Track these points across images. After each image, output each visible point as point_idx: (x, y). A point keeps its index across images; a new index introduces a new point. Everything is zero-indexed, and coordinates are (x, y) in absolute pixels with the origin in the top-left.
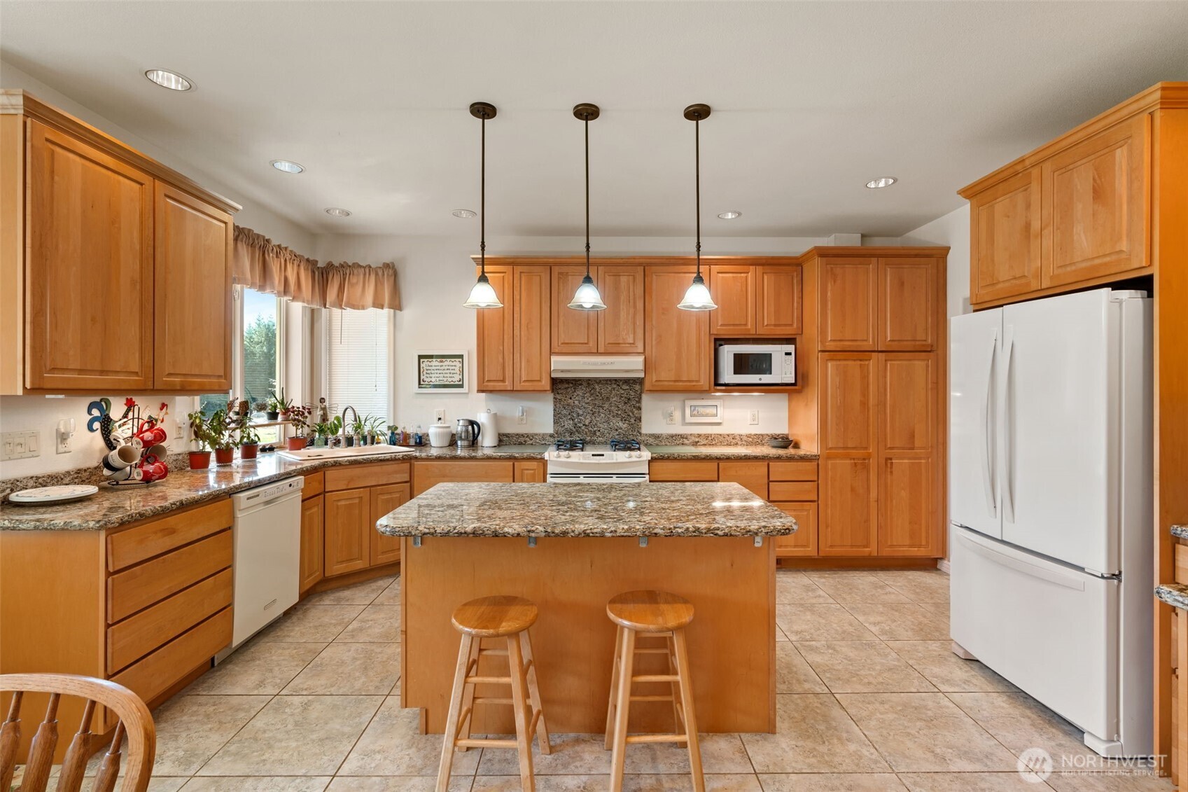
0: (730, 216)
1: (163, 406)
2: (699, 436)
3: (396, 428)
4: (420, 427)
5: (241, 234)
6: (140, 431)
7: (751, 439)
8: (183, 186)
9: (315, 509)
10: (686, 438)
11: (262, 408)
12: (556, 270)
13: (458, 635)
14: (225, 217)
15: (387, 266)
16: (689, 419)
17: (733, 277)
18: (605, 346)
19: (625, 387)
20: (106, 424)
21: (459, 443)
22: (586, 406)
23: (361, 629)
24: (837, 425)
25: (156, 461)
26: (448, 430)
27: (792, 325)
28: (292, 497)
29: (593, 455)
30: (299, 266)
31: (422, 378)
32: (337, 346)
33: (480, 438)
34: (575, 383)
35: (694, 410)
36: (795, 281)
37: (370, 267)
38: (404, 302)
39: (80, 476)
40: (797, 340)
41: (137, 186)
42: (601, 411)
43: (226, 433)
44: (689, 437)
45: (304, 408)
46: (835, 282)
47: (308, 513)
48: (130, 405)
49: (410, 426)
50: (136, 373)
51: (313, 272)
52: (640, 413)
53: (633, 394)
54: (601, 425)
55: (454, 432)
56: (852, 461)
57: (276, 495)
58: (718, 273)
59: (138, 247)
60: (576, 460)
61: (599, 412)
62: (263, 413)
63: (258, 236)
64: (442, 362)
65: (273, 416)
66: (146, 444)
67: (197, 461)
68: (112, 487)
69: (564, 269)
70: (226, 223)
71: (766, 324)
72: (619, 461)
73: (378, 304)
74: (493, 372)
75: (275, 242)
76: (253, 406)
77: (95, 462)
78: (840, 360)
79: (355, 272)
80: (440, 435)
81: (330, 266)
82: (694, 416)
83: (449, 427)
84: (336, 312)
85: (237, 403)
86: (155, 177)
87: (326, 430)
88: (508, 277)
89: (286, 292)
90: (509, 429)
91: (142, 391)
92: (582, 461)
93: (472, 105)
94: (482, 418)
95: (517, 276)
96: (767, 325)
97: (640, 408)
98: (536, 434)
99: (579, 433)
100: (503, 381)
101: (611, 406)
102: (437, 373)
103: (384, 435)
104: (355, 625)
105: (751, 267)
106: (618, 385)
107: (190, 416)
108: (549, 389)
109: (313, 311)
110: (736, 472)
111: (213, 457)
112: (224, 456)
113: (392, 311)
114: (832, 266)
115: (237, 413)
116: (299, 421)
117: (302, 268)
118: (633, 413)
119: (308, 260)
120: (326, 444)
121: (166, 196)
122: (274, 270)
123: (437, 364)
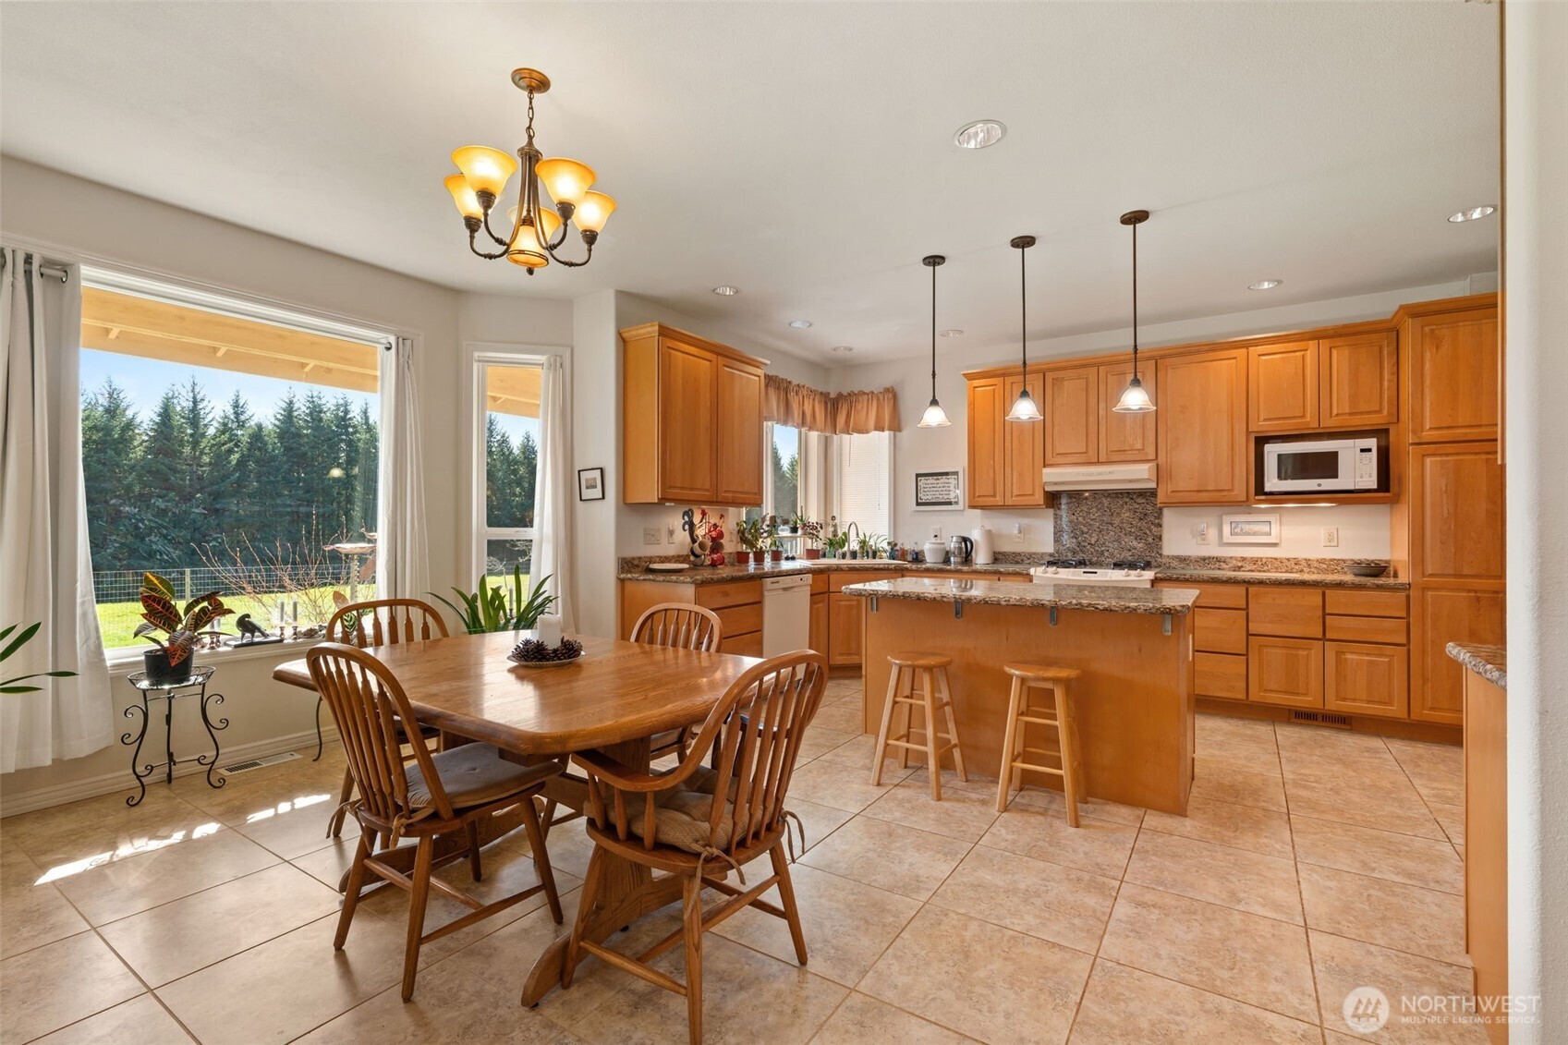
0: (1266, 285)
1: (722, 516)
2: (1243, 559)
3: (896, 545)
4: (916, 543)
5: (770, 380)
6: (710, 531)
7: (1325, 566)
8: (735, 356)
9: (821, 605)
10: (1224, 562)
11: (786, 522)
12: (1049, 376)
13: (890, 665)
14: (759, 372)
15: (887, 390)
16: (1227, 537)
17: (1282, 358)
18: (1107, 454)
19: (1140, 500)
20: (692, 525)
21: (952, 559)
22: (1092, 522)
23: (851, 702)
24: (1442, 543)
25: (718, 552)
26: (942, 546)
27: (1380, 411)
28: (804, 588)
29: (1084, 572)
30: (814, 399)
31: (919, 495)
32: (846, 469)
33: (973, 554)
34: (1075, 496)
35: (1235, 528)
36: (1385, 352)
37: (873, 393)
38: (903, 423)
39: (679, 559)
40: (1391, 431)
41: (708, 363)
42: (1110, 528)
43: (761, 540)
44: (1228, 560)
45: (817, 523)
46: (1437, 348)
47: (815, 606)
48: (704, 514)
49: (908, 544)
50: (708, 490)
51: (826, 403)
52: (1161, 531)
53: (1151, 508)
54: (1110, 545)
55: (948, 549)
56: (1472, 594)
57: (791, 585)
58: (1259, 355)
59: (709, 404)
60: (1065, 577)
61: (1107, 530)
62: (786, 527)
63: (783, 379)
64: (937, 479)
65: (794, 530)
66: (713, 540)
67: (742, 558)
68: (695, 566)
69: (1059, 374)
70: (759, 376)
71: (1335, 412)
72: (1113, 579)
73: (880, 428)
74: (983, 488)
75: (795, 382)
76: (779, 521)
77: (686, 551)
78: (1447, 455)
79: (860, 399)
80: (934, 551)
81: (840, 396)
82: (1237, 534)
83: (943, 544)
84: (846, 437)
85: (768, 518)
86: (718, 354)
87: (836, 543)
88: (999, 389)
89: (803, 424)
90: (1007, 547)
91: (710, 503)
92: (1070, 577)
93: (924, 260)
94: (976, 535)
95: (1008, 387)
96: (1337, 415)
97: (1160, 525)
98: (1034, 554)
99: (1083, 552)
100: (994, 496)
101: (1122, 523)
102: (930, 490)
103: (885, 552)
104: (847, 699)
105: (1311, 342)
106: (1132, 499)
107: (738, 524)
108: (1042, 503)
109: (826, 438)
110: (1274, 599)
111: (751, 555)
112: (759, 557)
113: (892, 432)
114: (1434, 327)
115: (768, 526)
116: (813, 534)
117: (817, 401)
118: (1151, 531)
119: (821, 393)
120: (835, 557)
121: (725, 366)
122: (794, 405)
123: (933, 481)
